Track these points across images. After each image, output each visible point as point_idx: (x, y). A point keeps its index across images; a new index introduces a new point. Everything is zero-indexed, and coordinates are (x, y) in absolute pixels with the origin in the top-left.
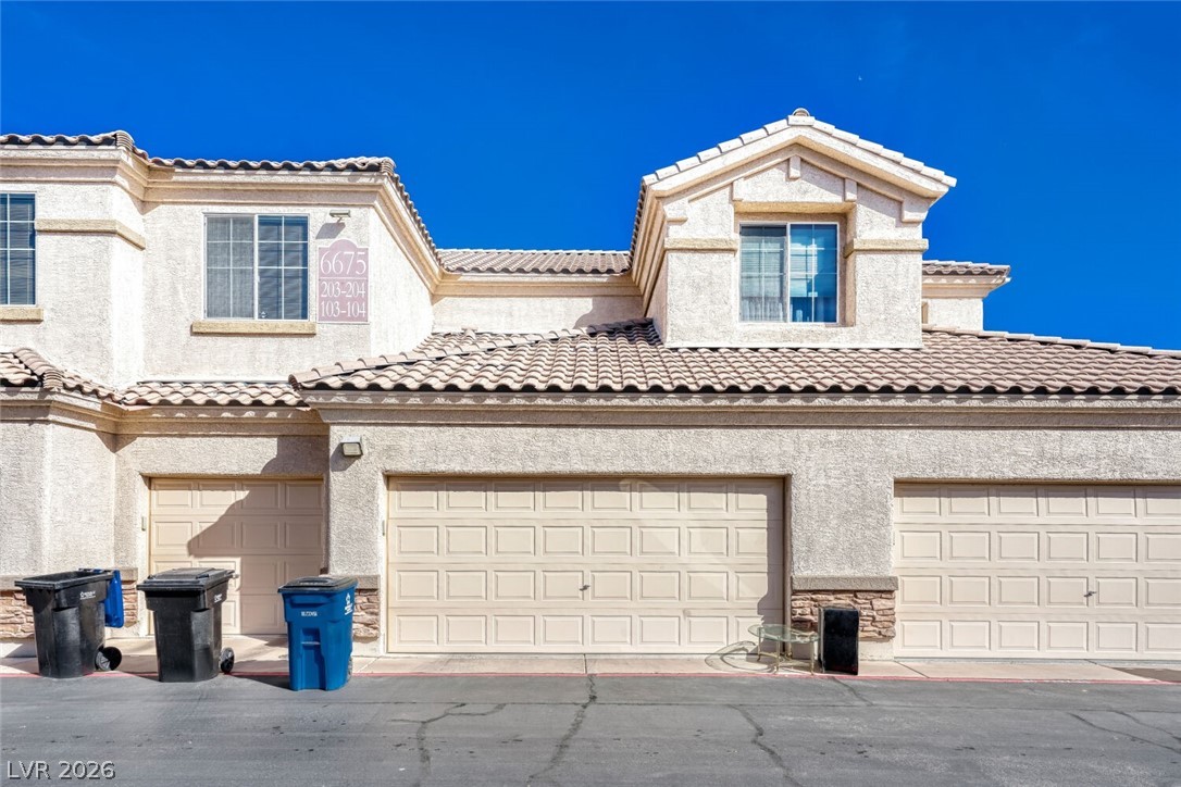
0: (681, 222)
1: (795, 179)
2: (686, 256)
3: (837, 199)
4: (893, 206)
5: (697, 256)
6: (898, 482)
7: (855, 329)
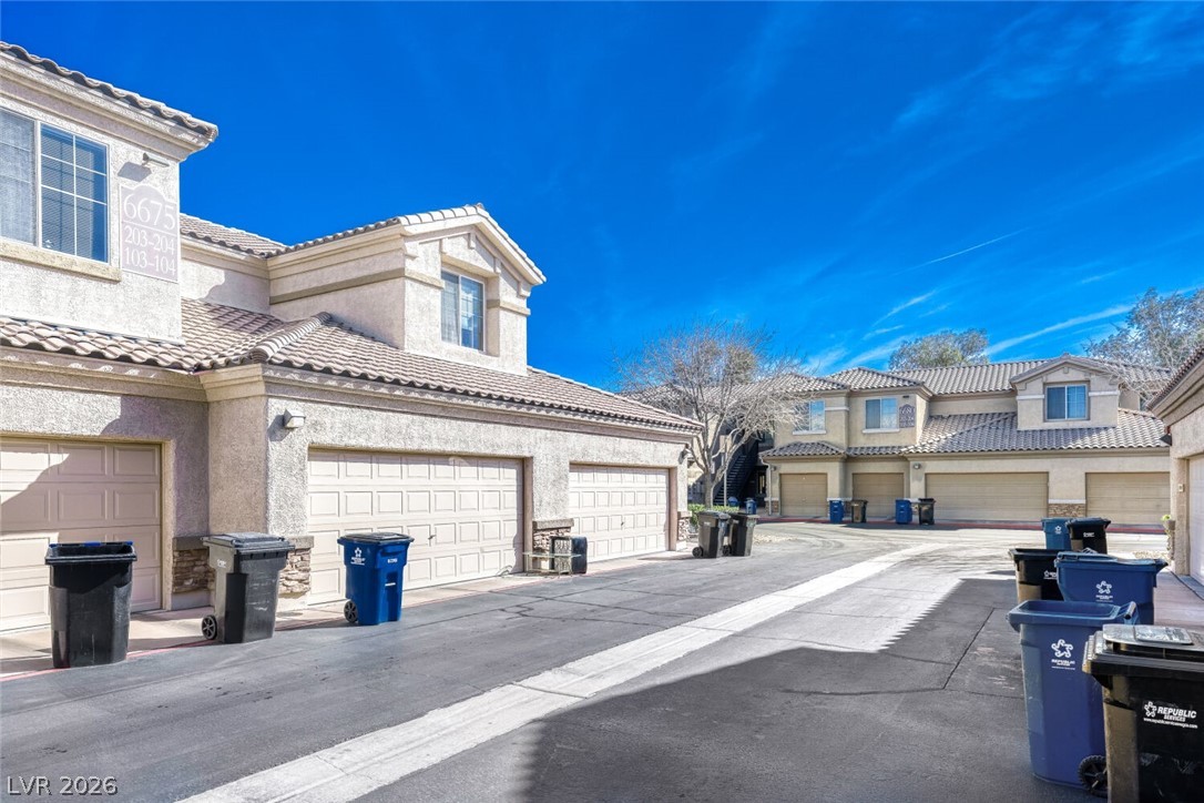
0: (413, 258)
1: (472, 248)
2: (416, 285)
3: (491, 269)
4: (515, 284)
5: (422, 287)
6: (571, 464)
7: (500, 359)
